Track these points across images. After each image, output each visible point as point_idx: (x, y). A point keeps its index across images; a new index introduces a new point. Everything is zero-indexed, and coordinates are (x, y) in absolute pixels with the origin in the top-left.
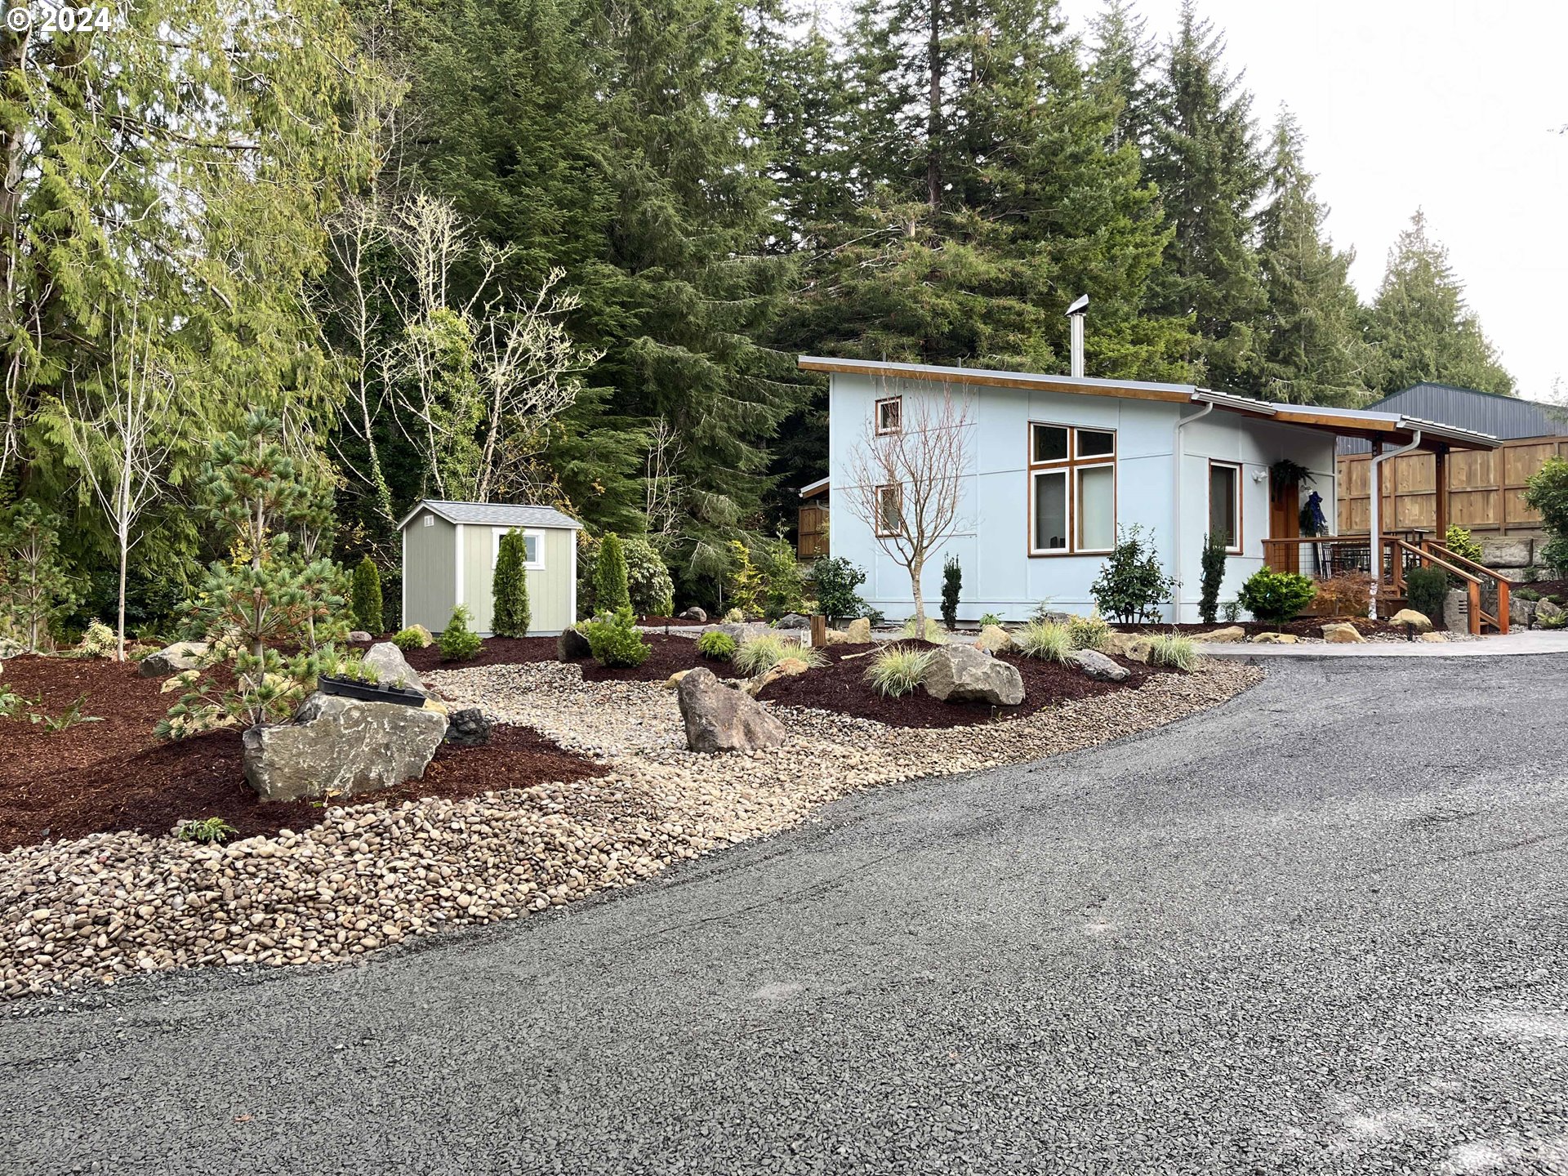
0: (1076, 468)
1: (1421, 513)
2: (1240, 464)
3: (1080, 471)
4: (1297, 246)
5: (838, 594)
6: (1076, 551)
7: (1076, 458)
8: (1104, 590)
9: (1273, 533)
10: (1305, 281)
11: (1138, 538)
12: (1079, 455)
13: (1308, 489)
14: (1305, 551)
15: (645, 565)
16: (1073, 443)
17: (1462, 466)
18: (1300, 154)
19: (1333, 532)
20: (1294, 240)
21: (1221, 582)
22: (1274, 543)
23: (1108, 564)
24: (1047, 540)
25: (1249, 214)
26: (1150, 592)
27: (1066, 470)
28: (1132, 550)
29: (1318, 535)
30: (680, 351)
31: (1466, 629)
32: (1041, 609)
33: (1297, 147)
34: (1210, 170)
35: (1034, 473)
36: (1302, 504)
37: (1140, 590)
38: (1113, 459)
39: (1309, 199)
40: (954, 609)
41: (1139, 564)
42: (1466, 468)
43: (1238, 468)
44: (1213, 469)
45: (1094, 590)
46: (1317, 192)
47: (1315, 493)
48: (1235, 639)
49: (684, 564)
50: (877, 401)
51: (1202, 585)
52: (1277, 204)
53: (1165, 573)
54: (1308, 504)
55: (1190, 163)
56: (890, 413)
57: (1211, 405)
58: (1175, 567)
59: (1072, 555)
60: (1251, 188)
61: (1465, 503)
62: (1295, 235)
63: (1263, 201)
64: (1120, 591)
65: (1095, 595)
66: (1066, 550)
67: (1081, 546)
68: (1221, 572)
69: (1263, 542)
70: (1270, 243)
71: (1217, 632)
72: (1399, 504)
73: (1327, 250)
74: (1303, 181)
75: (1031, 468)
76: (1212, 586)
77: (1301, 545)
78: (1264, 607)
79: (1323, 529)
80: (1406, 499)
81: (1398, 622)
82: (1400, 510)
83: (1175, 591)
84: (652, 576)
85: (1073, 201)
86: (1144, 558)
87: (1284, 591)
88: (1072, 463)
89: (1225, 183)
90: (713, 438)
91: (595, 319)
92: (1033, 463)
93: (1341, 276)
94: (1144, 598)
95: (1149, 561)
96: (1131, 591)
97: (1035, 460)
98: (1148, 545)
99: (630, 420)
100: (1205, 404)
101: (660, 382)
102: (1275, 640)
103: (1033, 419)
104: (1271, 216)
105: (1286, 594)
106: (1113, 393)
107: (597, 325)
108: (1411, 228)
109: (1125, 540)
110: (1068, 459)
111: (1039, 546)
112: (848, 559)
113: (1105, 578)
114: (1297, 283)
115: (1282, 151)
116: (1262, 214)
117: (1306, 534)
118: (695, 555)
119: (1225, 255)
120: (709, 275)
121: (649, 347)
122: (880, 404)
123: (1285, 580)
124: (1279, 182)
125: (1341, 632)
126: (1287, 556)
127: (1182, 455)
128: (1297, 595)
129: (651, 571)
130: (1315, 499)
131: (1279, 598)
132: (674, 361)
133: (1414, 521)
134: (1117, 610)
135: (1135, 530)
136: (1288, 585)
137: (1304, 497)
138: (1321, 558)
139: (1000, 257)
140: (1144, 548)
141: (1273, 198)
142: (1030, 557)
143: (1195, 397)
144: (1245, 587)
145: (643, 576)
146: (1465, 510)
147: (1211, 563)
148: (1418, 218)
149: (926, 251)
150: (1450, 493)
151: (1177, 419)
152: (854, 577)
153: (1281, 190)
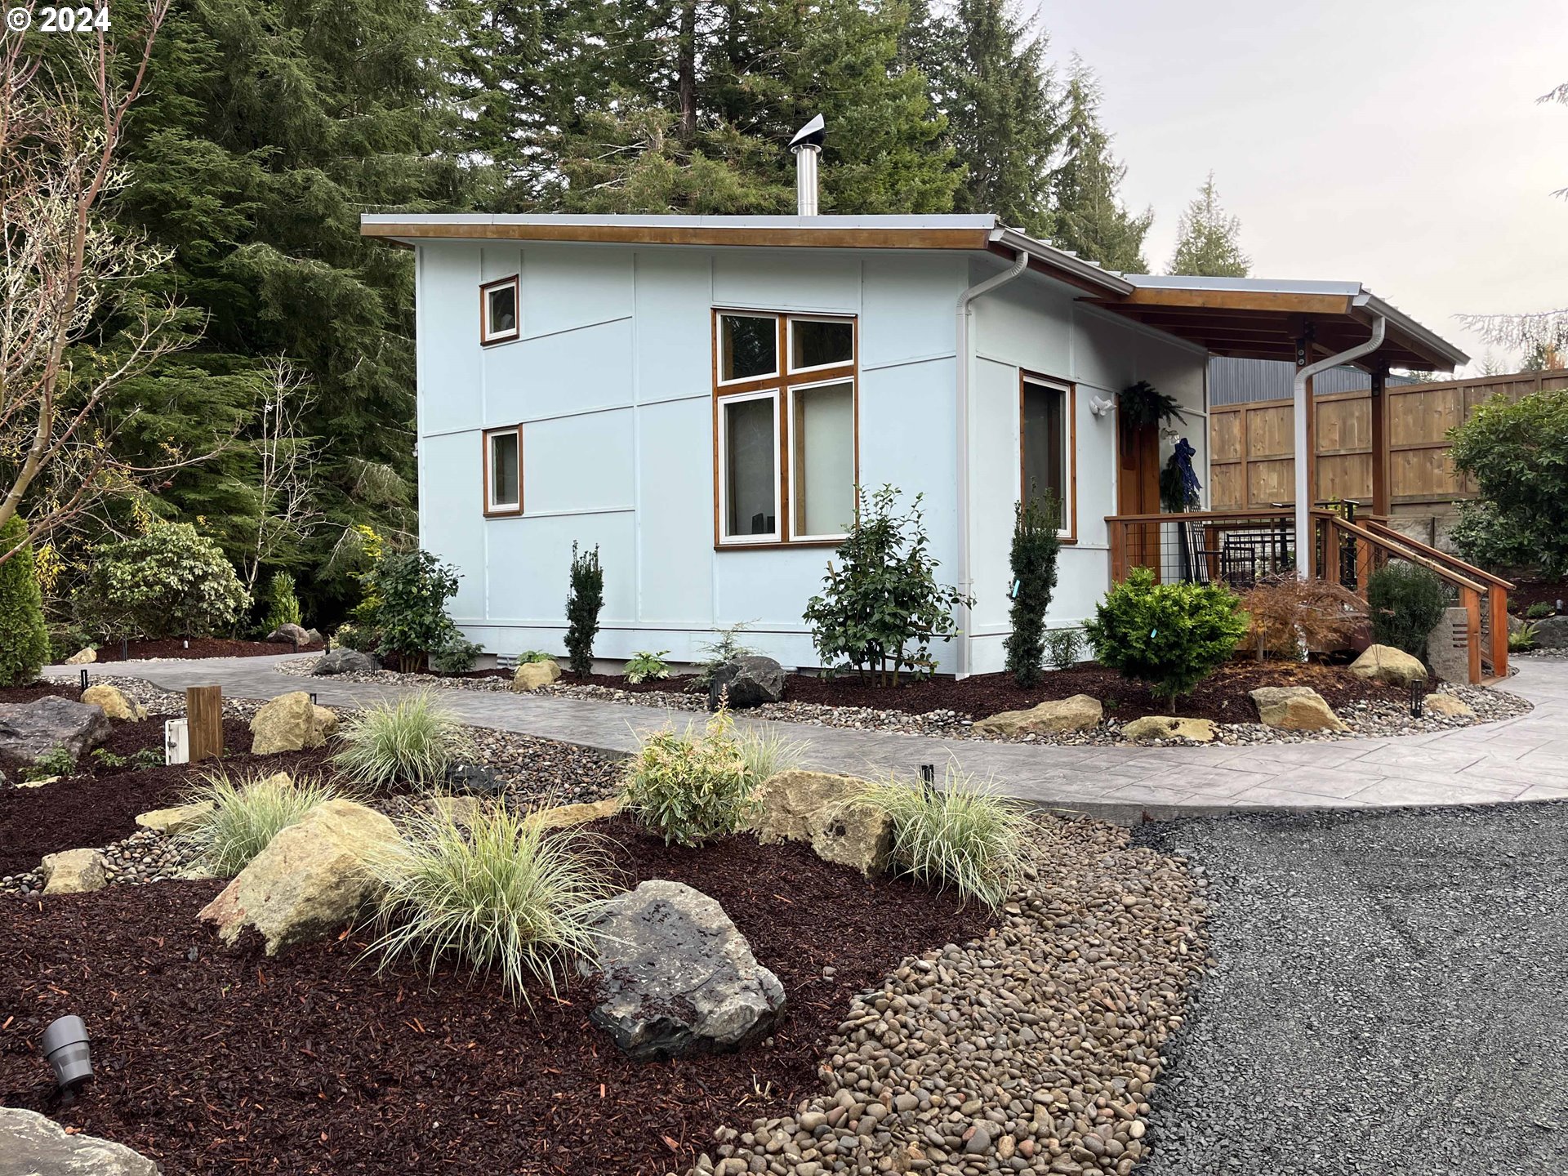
0: (790, 390)
1: (1280, 484)
2: (1072, 384)
3: (800, 396)
4: (1093, 208)
5: (409, 614)
6: (793, 538)
7: (791, 371)
8: (831, 612)
9: (1121, 508)
10: (1102, 245)
11: (893, 513)
12: (796, 366)
13: (1173, 434)
14: (1168, 534)
15: (185, 563)
16: (786, 343)
17: (1334, 420)
18: (1094, 113)
19: (1205, 507)
20: (1090, 200)
21: (1049, 599)
22: (1126, 523)
23: (839, 564)
24: (747, 521)
25: (1045, 172)
26: (914, 618)
27: (774, 394)
28: (882, 535)
29: (1187, 510)
30: (317, 267)
31: (1466, 676)
32: (725, 646)
33: (1091, 105)
34: (1004, 116)
35: (723, 401)
36: (1164, 460)
37: (894, 615)
38: (851, 371)
39: (1105, 159)
40: (588, 643)
41: (893, 563)
42: (1339, 425)
43: (1067, 390)
44: (1027, 389)
45: (812, 614)
46: (1113, 153)
47: (1184, 441)
48: (1083, 728)
49: (323, 558)
50: (483, 287)
51: (1011, 605)
52: (1071, 164)
53: (941, 579)
54: (1173, 459)
55: (983, 108)
56: (504, 308)
57: (1025, 256)
58: (962, 570)
59: (784, 546)
60: (1045, 144)
61: (1339, 470)
62: (1091, 196)
63: (1057, 159)
64: (862, 617)
65: (814, 624)
66: (775, 537)
67: (802, 529)
68: (1049, 581)
69: (1108, 521)
70: (1066, 203)
71: (1047, 710)
72: (1252, 473)
73: (1123, 216)
74: (1098, 140)
75: (719, 392)
76: (1032, 609)
77: (1164, 526)
78: (1144, 658)
79: (1193, 500)
80: (1262, 466)
81: (1371, 671)
82: (1253, 481)
83: (961, 615)
84: (204, 577)
85: (849, 120)
86: (902, 552)
87: (1189, 623)
88: (784, 381)
89: (1020, 132)
90: (375, 389)
91: (177, 214)
92: (721, 383)
93: (1138, 241)
94: (902, 630)
95: (913, 557)
96: (877, 617)
97: (726, 378)
98: (913, 527)
99: (244, 360)
100: (1013, 254)
101: (289, 309)
102: (1171, 733)
103: (718, 304)
104: (1067, 174)
105: (1192, 632)
106: (849, 241)
107: (181, 220)
108: (1202, 197)
109: (870, 516)
110: (776, 375)
111: (734, 529)
112: (433, 554)
113: (833, 591)
114: (1094, 247)
115: (1076, 108)
116: (1057, 172)
117: (1170, 508)
118: (337, 546)
119: (1020, 212)
120: (366, 169)
121: (265, 257)
122: (487, 292)
123: (1187, 599)
124: (1074, 142)
125: (1298, 709)
126: (1142, 545)
127: (972, 359)
128: (1214, 634)
129: (198, 572)
130: (1184, 451)
131: (1178, 641)
132: (305, 279)
133: (1271, 495)
134: (853, 652)
135: (886, 497)
136: (1195, 610)
137: (1167, 447)
138: (1191, 546)
139: (765, 184)
140: (903, 532)
141: (1068, 158)
142: (719, 549)
143: (996, 237)
144: (1102, 613)
145: (182, 580)
146: (1337, 480)
147: (1030, 562)
148: (1208, 191)
149: (670, 165)
150: (1318, 457)
151: (963, 290)
152: (439, 584)
153: (1076, 151)
